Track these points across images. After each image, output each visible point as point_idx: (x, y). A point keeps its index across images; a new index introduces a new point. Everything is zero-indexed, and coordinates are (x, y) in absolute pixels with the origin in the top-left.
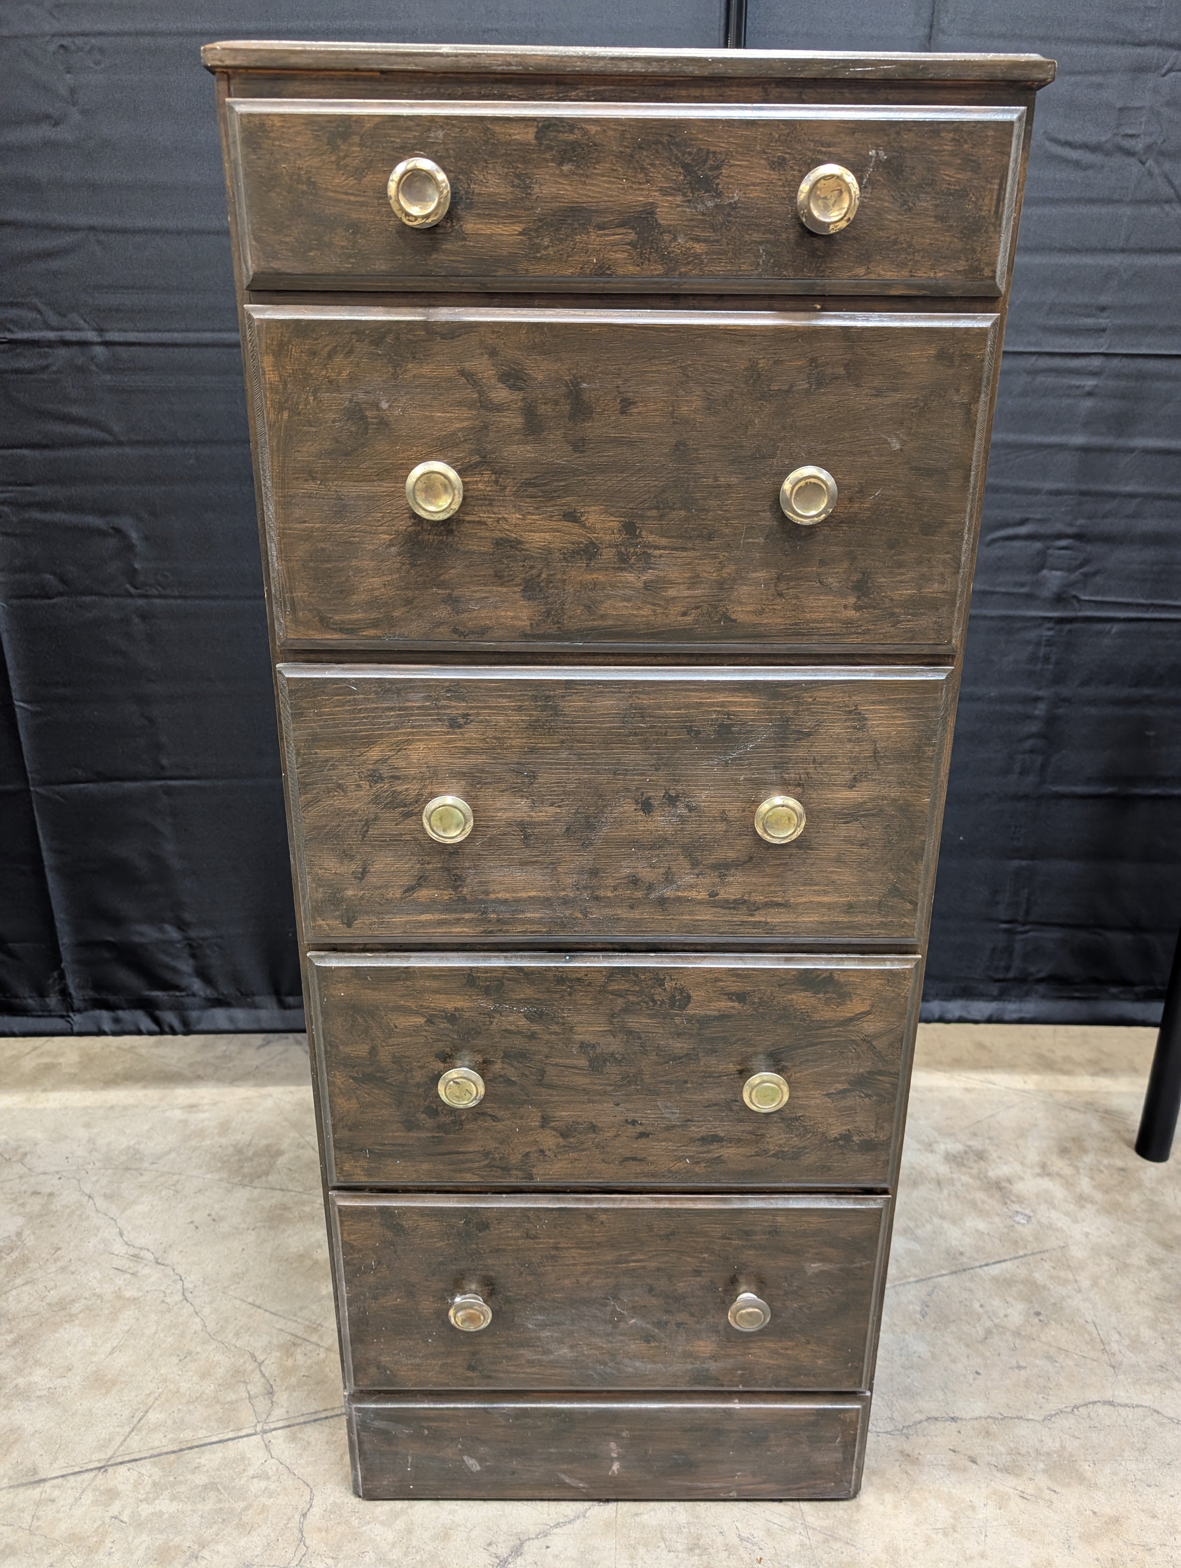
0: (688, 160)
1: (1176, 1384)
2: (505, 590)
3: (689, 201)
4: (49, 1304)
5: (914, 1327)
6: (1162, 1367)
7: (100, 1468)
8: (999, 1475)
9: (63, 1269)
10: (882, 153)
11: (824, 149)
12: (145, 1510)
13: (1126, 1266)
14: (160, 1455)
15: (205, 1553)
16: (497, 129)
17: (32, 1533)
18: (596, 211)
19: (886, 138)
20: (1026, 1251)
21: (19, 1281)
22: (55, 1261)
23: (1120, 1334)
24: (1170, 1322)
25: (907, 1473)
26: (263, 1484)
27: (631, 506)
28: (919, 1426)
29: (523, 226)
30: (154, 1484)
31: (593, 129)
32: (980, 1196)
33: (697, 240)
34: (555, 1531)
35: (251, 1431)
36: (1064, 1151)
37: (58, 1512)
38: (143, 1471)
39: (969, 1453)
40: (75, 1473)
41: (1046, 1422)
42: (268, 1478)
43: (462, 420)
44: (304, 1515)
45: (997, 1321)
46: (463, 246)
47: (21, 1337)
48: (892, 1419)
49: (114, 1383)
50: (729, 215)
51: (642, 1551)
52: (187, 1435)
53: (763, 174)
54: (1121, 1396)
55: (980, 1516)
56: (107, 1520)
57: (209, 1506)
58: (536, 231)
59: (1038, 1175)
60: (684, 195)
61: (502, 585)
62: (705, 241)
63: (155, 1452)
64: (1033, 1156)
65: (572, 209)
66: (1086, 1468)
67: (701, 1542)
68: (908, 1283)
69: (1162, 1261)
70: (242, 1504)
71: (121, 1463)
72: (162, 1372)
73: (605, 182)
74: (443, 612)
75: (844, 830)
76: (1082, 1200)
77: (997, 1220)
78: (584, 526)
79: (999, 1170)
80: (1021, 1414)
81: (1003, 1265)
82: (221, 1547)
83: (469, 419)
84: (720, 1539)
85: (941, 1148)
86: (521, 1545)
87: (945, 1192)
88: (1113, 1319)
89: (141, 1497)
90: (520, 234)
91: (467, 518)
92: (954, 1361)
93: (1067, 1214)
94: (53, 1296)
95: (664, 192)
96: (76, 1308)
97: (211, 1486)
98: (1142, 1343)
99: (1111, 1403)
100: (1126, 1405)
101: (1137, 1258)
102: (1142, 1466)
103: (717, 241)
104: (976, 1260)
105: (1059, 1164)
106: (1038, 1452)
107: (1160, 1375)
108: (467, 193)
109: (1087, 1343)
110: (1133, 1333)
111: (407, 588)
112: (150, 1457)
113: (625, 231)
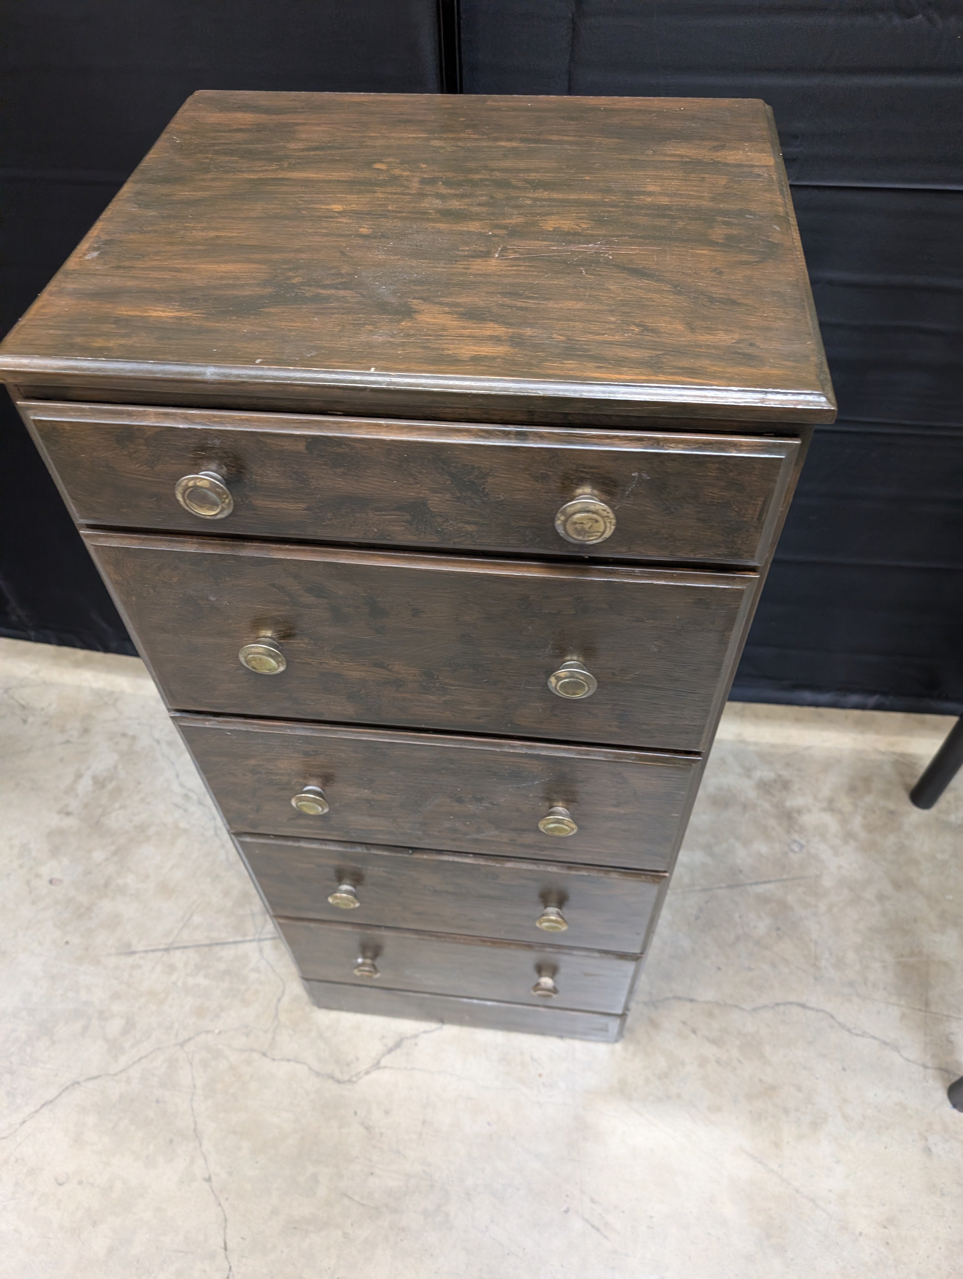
0: (454, 471)
1: (855, 999)
2: (333, 697)
4: (135, 826)
5: (687, 927)
6: (851, 984)
7: (166, 949)
8: (707, 1044)
9: (143, 800)
10: (644, 475)
11: (586, 470)
12: (191, 981)
13: (859, 898)
14: (199, 946)
15: (223, 1015)
17: (129, 986)
18: (372, 500)
19: (649, 465)
20: (789, 876)
21: (117, 805)
22: (138, 793)
23: (831, 953)
24: (872, 949)
25: (648, 1034)
26: (257, 975)
27: (428, 663)
28: (666, 1001)
29: (307, 504)
30: (196, 965)
32: (772, 822)
34: (423, 1035)
35: (251, 938)
36: (852, 789)
37: (143, 974)
39: (694, 1026)
40: (152, 951)
41: (752, 1012)
42: (260, 972)
43: (280, 611)
44: (279, 1000)
46: (254, 515)
47: (119, 849)
48: (649, 992)
49: (173, 891)
50: (496, 508)
51: (471, 1057)
52: (215, 934)
53: (527, 484)
54: (812, 1000)
55: (686, 1070)
56: (170, 984)
57: (225, 985)
58: (320, 508)
59: (824, 809)
60: (453, 494)
61: (330, 694)
62: (475, 523)
63: (197, 943)
64: (826, 791)
65: (349, 497)
66: (767, 1049)
67: (508, 1057)
68: (694, 891)
69: (888, 898)
70: (243, 987)
71: (178, 948)
73: (377, 481)
76: (848, 836)
77: (777, 845)
78: (391, 671)
79: (795, 801)
80: (737, 1003)
82: (231, 1012)
83: (284, 610)
84: (519, 1058)
85: (757, 774)
86: (401, 1041)
87: (747, 816)
88: (831, 941)
89: (189, 972)
90: (305, 510)
92: (706, 957)
93: (832, 847)
94: (137, 820)
95: (434, 491)
97: (227, 972)
98: (844, 963)
99: (803, 1006)
100: (812, 1009)
101: (870, 894)
102: (805, 1054)
103: (487, 525)
104: (750, 878)
105: (844, 802)
106: (739, 1032)
107: (846, 990)
108: (250, 482)
109: (804, 957)
110: (841, 954)
111: (256, 691)
112: (194, 947)
113: (400, 513)
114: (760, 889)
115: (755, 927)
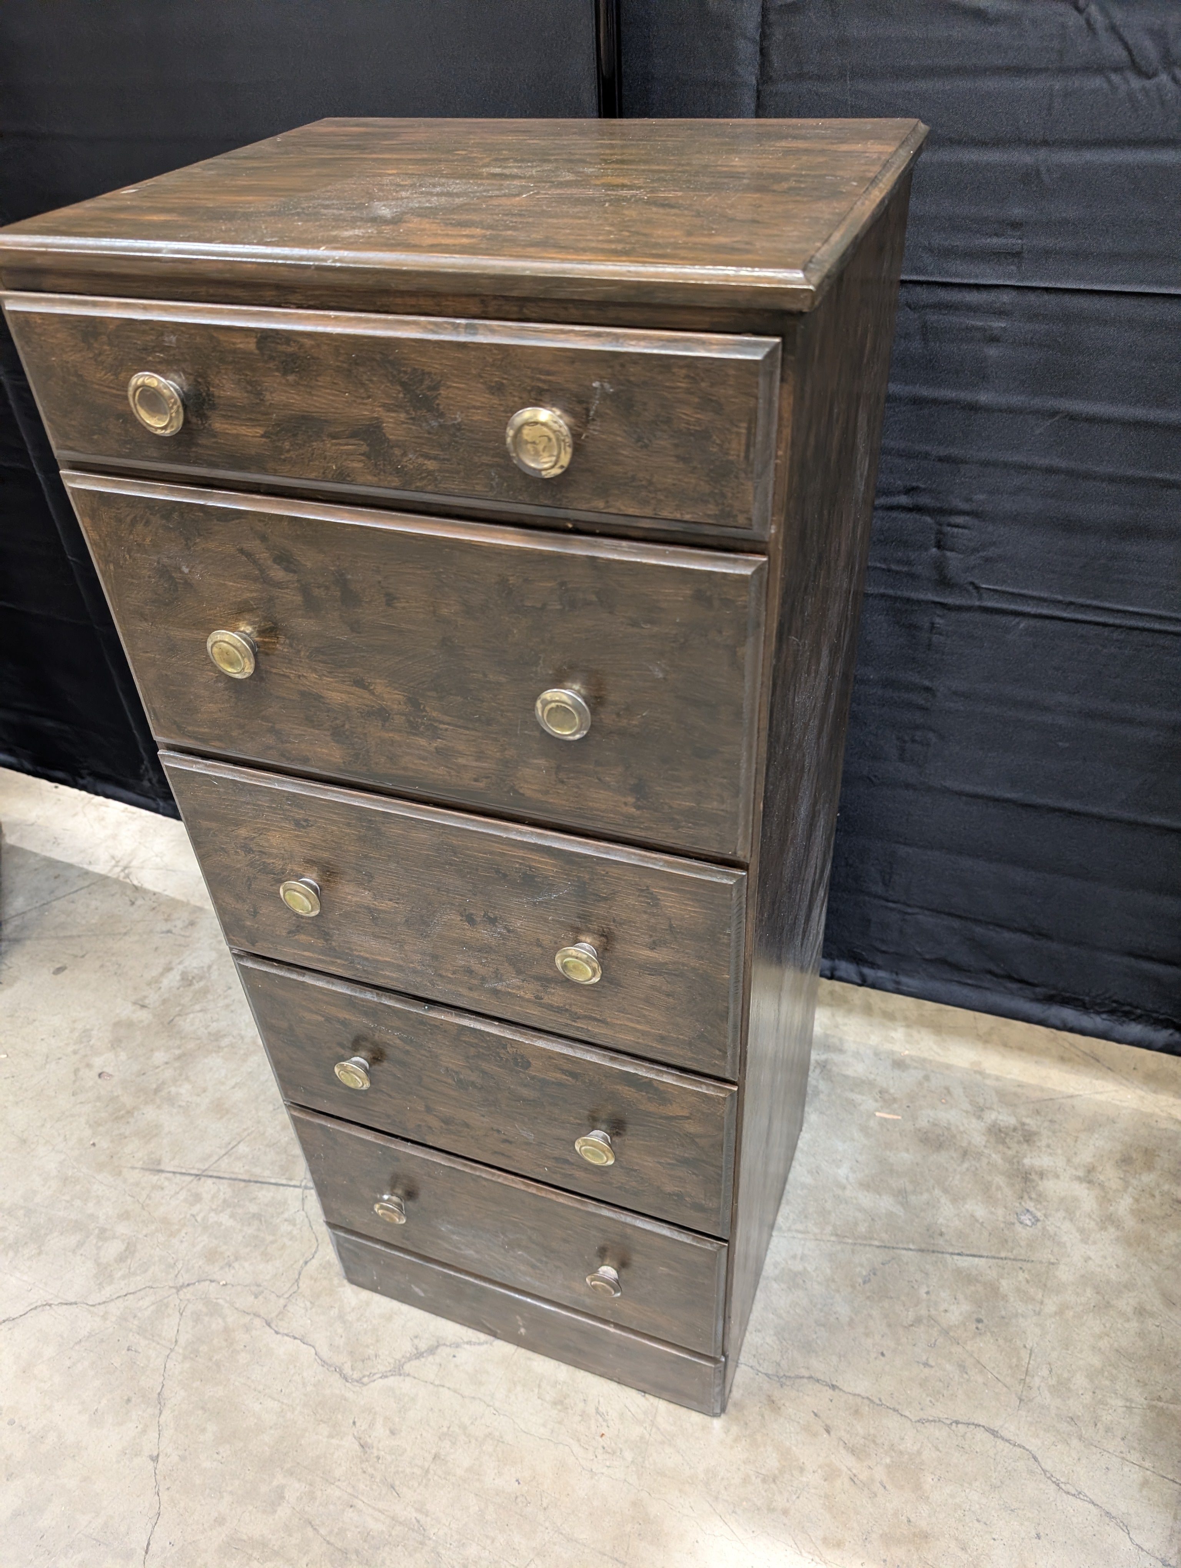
0: (405, 378)
1: (1075, 1442)
2: (317, 732)
3: (412, 419)
4: (209, 1033)
5: (850, 1289)
6: (1072, 1420)
7: (197, 1175)
8: (843, 1451)
10: (607, 385)
11: (543, 377)
12: (213, 1218)
13: (1108, 1305)
14: (235, 1179)
15: (236, 1265)
16: (222, 337)
17: (143, 1208)
18: (326, 421)
19: (610, 370)
20: (1010, 1255)
21: (197, 1007)
22: (226, 997)
23: (1051, 1372)
24: (1113, 1379)
25: (763, 1416)
26: (290, 1228)
27: (412, 684)
28: (798, 1380)
29: (264, 429)
30: (225, 1201)
31: (308, 342)
32: (999, 1180)
33: (427, 457)
34: (466, 1346)
35: (298, 1184)
36: (1125, 1161)
37: (162, 1198)
38: (221, 1188)
39: (829, 1422)
40: (181, 1173)
41: (918, 1424)
42: (294, 1225)
43: (252, 591)
44: (306, 1263)
45: (933, 1312)
46: (215, 443)
47: (184, 1054)
48: (779, 1364)
49: (227, 1111)
50: (454, 435)
51: (519, 1388)
52: (257, 1170)
53: (481, 398)
54: (1010, 1429)
55: (804, 1479)
56: (188, 1216)
57: (250, 1231)
58: (277, 434)
59: (1079, 1179)
60: (407, 412)
61: (313, 727)
62: (435, 458)
63: (234, 1176)
64: (1086, 1156)
65: (303, 417)
66: (928, 1480)
67: (566, 1401)
68: (870, 1245)
69: (1152, 1315)
70: (269, 1238)
71: (211, 1177)
72: (260, 1114)
73: (329, 394)
74: (270, 740)
75: (649, 980)
76: (1108, 1220)
77: (1000, 1212)
78: (373, 694)
79: (1038, 1160)
80: (897, 1407)
81: (976, 1260)
82: (246, 1265)
83: (256, 591)
84: (581, 1405)
85: (991, 1116)
86: (437, 1347)
87: (966, 1165)
88: (1055, 1354)
89: (214, 1207)
90: (262, 436)
91: (274, 671)
92: (867, 1335)
93: (1081, 1231)
94: (214, 1026)
95: (388, 408)
96: (225, 1042)
97: (257, 1217)
98: (1069, 1390)
99: (994, 1433)
100: (1008, 1441)
101: (1126, 1303)
102: (984, 1501)
103: (448, 460)
104: (952, 1245)
105: (1110, 1175)
106: (892, 1447)
107: (1064, 1427)
108: (208, 395)
109: (1010, 1367)
110: (1066, 1375)
111: (238, 716)
112: (230, 1179)
113: (357, 442)
114: (964, 1262)
115: (946, 1311)
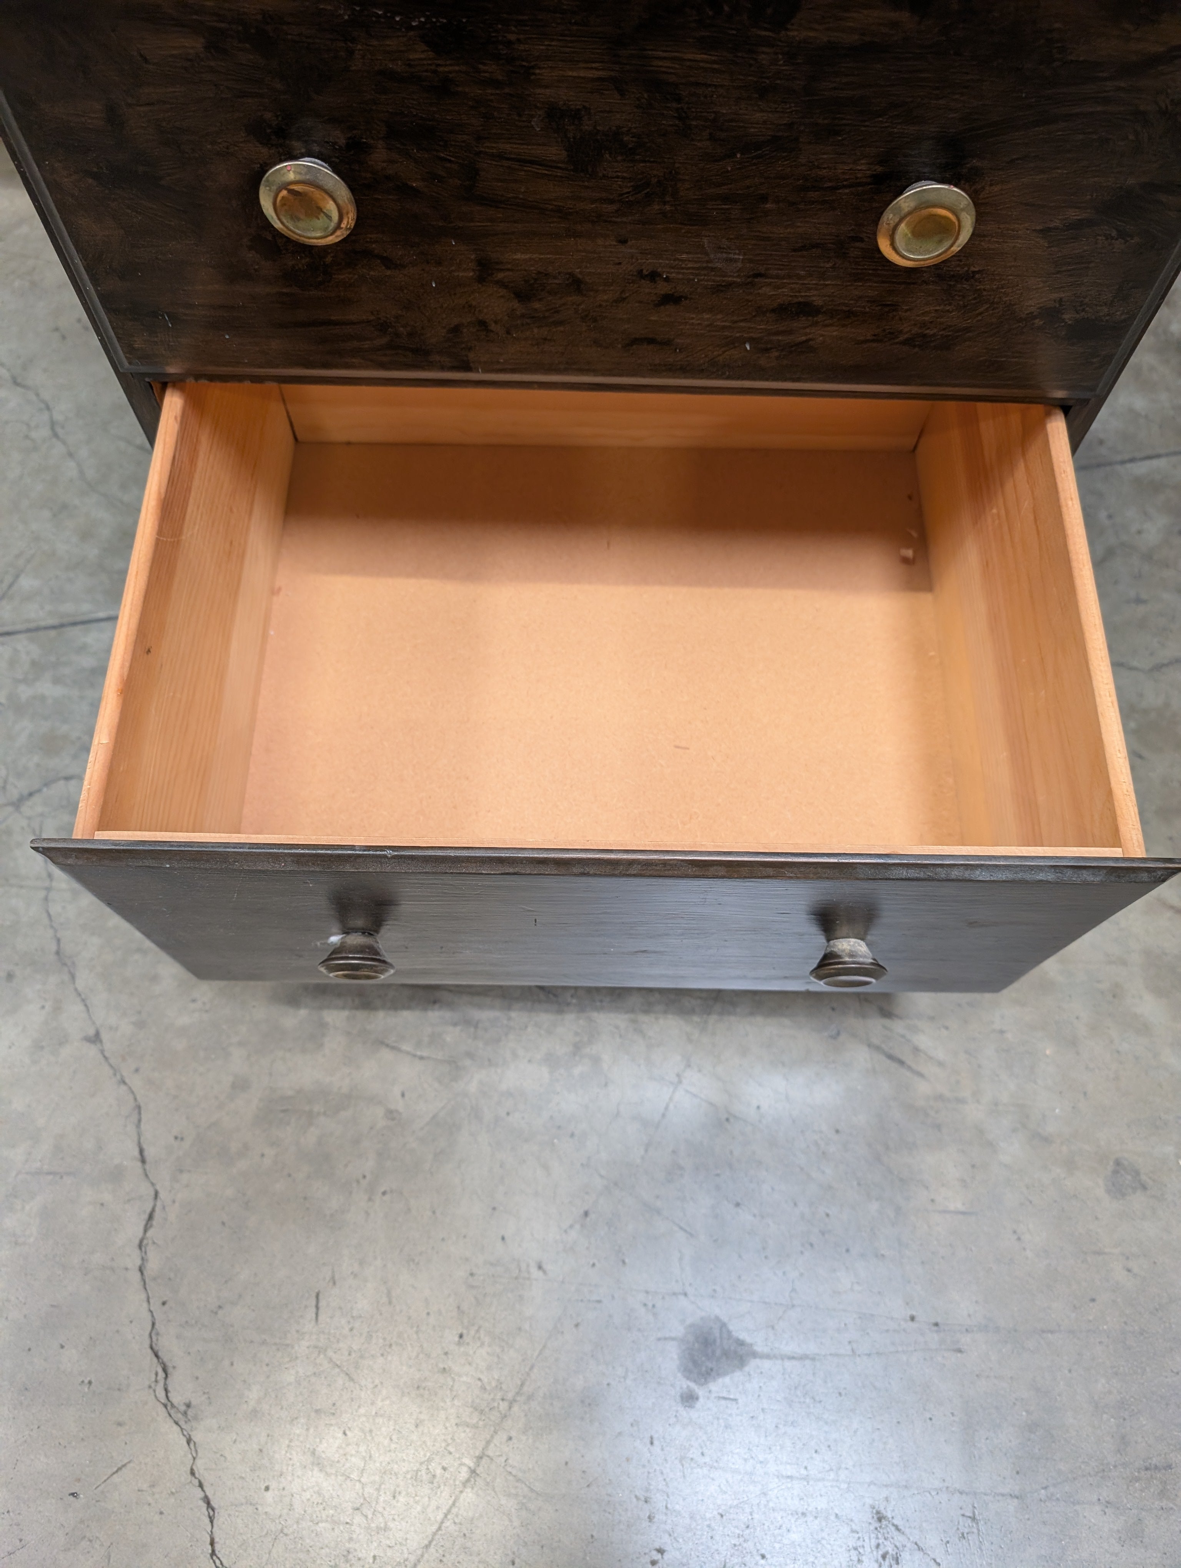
12: (25, 692)
14: (37, 629)
30: (34, 663)
38: (18, 648)
45: (1125, 538)
52: (68, 608)
63: (32, 625)
72: (33, 528)
81: (1154, 462)
89: (20, 676)
112: (28, 631)
115: (1139, 532)
